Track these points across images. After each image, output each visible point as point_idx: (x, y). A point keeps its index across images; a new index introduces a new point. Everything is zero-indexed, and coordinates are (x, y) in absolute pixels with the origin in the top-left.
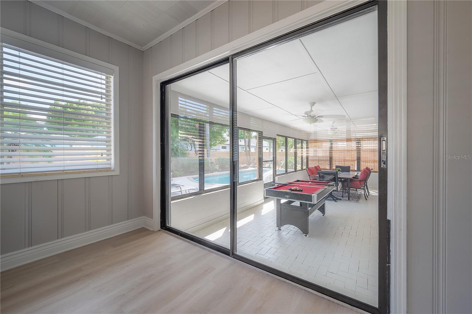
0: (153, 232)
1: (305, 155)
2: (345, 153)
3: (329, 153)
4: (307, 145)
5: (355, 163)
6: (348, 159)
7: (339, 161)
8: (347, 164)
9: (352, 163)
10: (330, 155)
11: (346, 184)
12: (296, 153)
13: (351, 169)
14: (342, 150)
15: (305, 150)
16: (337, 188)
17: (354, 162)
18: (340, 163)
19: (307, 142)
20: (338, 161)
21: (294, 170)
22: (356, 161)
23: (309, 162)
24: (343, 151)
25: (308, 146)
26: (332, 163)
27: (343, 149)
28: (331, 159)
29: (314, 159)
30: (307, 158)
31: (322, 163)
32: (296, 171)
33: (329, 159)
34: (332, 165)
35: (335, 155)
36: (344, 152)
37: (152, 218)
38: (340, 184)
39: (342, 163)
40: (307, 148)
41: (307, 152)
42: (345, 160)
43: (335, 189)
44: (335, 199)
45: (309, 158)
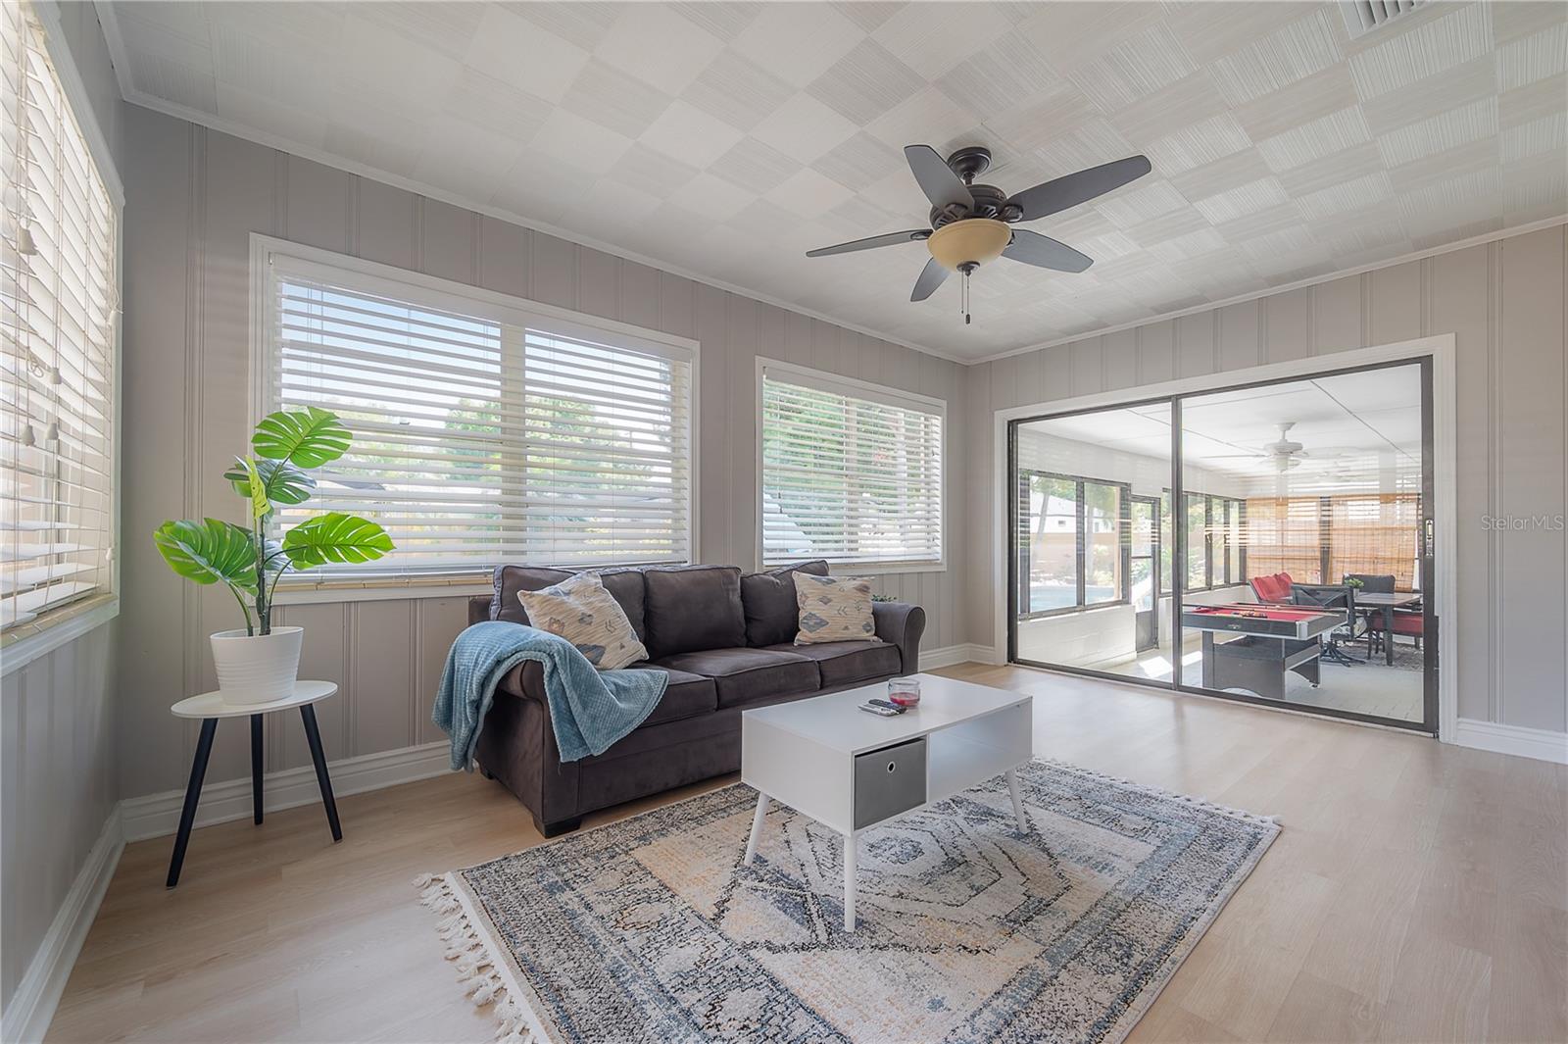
0: (996, 667)
1: (1234, 542)
2: (1375, 537)
3: (1318, 537)
4: (1242, 515)
5: (1413, 567)
6: (1388, 555)
7: (1357, 562)
8: (1382, 571)
9: (1402, 567)
10: (1322, 542)
11: (1378, 622)
12: (1209, 539)
13: (1398, 584)
14: (1364, 529)
15: (1234, 529)
16: (1352, 629)
17: (1409, 565)
18: (1360, 566)
19: (1243, 503)
20: (1351, 562)
21: (1204, 586)
22: (1417, 562)
23: (1250, 563)
24: (1369, 532)
25: (1246, 519)
26: (1331, 568)
27: (1370, 526)
28: (1326, 556)
29: (1268, 553)
30: (1243, 551)
31: (1295, 566)
32: (1210, 589)
33: (1318, 554)
34: (1331, 574)
35: (1340, 544)
36: (1373, 535)
37: (993, 646)
38: (1360, 622)
39: (1367, 565)
40: (1242, 523)
41: (1243, 535)
42: (1375, 560)
43: (1344, 631)
44: (1348, 661)
45: (1249, 552)
